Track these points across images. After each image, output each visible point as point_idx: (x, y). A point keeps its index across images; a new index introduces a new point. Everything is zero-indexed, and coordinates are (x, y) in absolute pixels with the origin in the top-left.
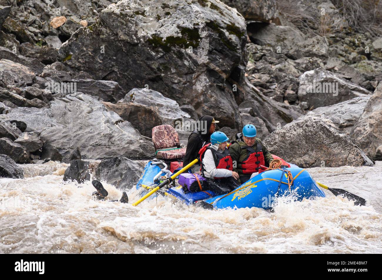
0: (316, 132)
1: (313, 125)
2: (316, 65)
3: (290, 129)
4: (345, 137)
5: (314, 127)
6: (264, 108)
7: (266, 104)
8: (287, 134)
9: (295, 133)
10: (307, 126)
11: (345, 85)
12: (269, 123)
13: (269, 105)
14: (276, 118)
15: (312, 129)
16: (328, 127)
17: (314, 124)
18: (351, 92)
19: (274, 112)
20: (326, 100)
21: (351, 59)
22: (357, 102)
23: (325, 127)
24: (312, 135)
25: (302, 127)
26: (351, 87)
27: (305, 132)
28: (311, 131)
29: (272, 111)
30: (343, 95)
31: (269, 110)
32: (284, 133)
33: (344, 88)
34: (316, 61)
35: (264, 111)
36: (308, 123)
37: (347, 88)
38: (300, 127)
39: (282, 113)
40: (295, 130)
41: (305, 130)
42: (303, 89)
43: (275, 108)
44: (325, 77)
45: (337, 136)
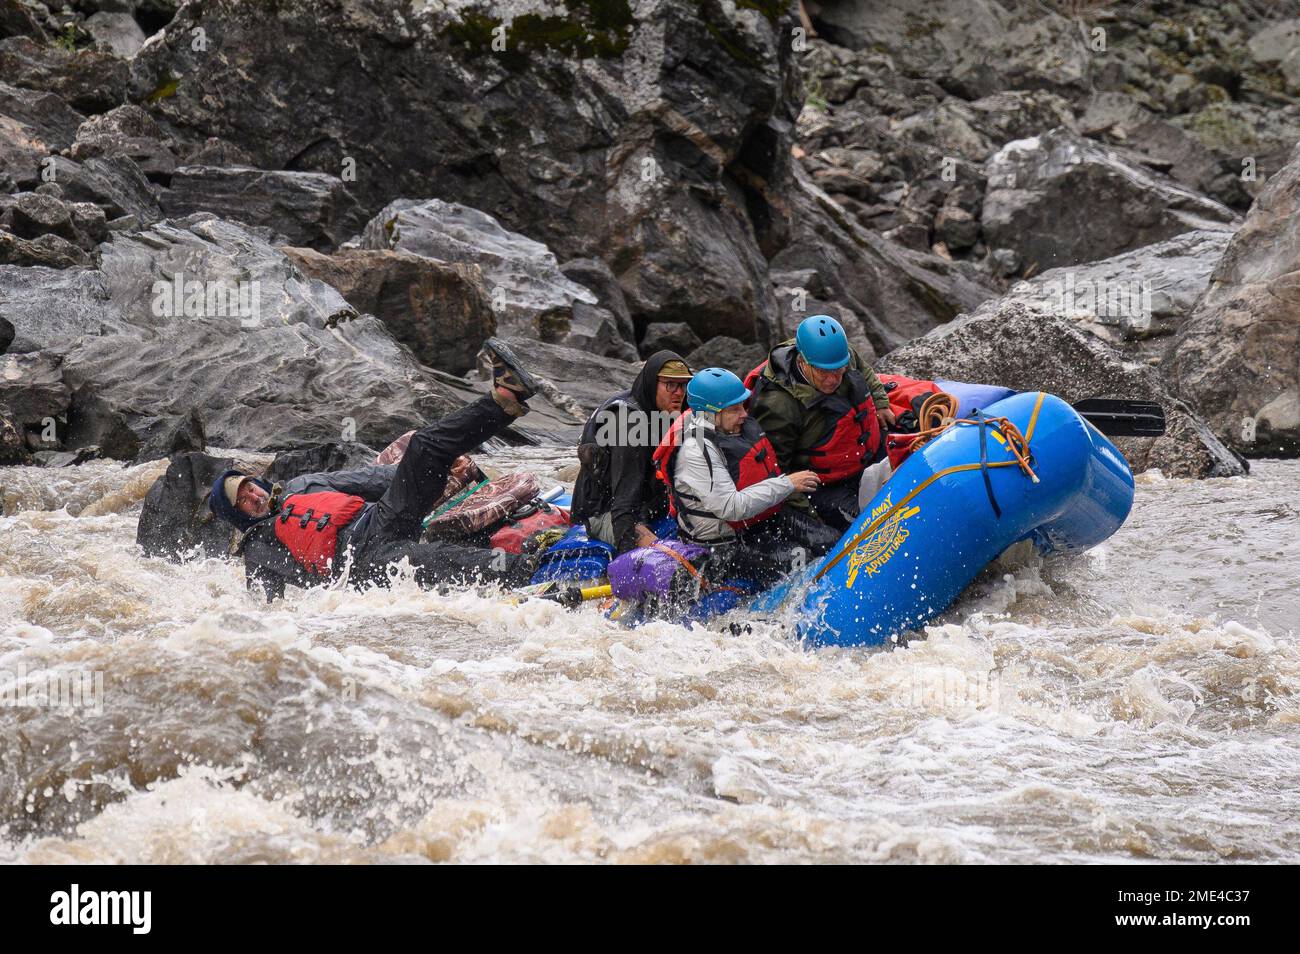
0: (1041, 356)
1: (1027, 330)
2: (1047, 119)
3: (949, 346)
4: (1143, 374)
5: (1033, 338)
6: (860, 271)
7: (868, 256)
8: (937, 363)
9: (965, 358)
10: (1007, 333)
11: (1148, 190)
12: (878, 325)
13: (877, 260)
14: (901, 307)
15: (1025, 346)
16: (1083, 340)
17: (1032, 326)
18: (1168, 215)
19: (897, 285)
20: (1080, 244)
21: (1173, 98)
22: (1188, 248)
23: (1071, 338)
24: (1025, 367)
25: (990, 337)
26: (1172, 196)
27: (1002, 355)
28: (1020, 353)
29: (890, 281)
30: (1141, 226)
31: (876, 279)
32: (927, 359)
33: (1146, 198)
34: (1048, 103)
35: (862, 280)
36: (1012, 325)
37: (1154, 199)
38: (981, 338)
39: (924, 289)
40: (965, 350)
41: (999, 349)
42: (1000, 204)
43: (897, 270)
44: (1077, 160)
45: (1113, 370)
